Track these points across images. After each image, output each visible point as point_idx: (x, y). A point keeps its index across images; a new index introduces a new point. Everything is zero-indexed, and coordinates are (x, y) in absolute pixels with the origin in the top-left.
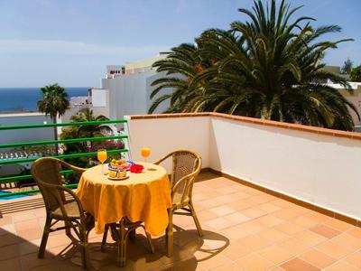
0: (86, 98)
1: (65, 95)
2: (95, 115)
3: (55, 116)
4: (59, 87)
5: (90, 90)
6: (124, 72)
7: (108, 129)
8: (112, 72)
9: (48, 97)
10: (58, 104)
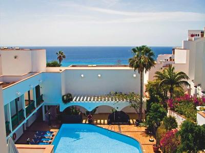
0: (170, 56)
1: (152, 54)
2: (176, 71)
3: (142, 71)
4: (147, 48)
5: (174, 50)
6: (202, 36)
7: (187, 83)
8: (192, 36)
9: (138, 56)
10: (145, 61)
